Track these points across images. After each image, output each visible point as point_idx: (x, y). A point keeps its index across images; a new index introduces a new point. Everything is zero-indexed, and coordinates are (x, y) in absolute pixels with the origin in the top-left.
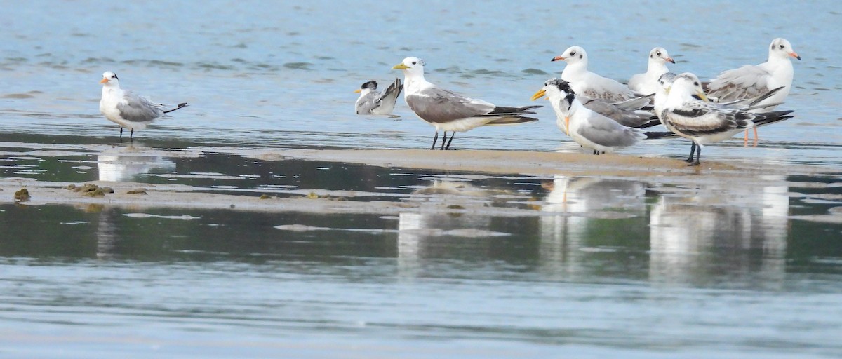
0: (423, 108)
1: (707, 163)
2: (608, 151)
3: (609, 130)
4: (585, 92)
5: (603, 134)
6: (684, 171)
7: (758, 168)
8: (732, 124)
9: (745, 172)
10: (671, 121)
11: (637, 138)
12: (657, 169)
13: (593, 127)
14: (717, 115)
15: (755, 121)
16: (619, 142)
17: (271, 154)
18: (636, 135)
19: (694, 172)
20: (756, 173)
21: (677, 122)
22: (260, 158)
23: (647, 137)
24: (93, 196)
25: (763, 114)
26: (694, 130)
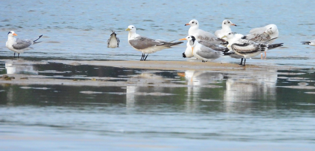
0: (136, 44)
1: (248, 65)
2: (209, 61)
3: (209, 52)
4: (198, 37)
5: (206, 54)
6: (239, 68)
7: (268, 67)
8: (259, 49)
9: (263, 69)
10: (235, 49)
11: (220, 55)
12: (228, 68)
13: (202, 51)
14: (253, 45)
15: (268, 48)
16: (213, 57)
17: (75, 63)
18: (220, 54)
19: (243, 69)
20: (267, 69)
21: (238, 49)
22: (71, 64)
23: (224, 55)
24: (7, 80)
25: (271, 45)
26: (244, 52)
